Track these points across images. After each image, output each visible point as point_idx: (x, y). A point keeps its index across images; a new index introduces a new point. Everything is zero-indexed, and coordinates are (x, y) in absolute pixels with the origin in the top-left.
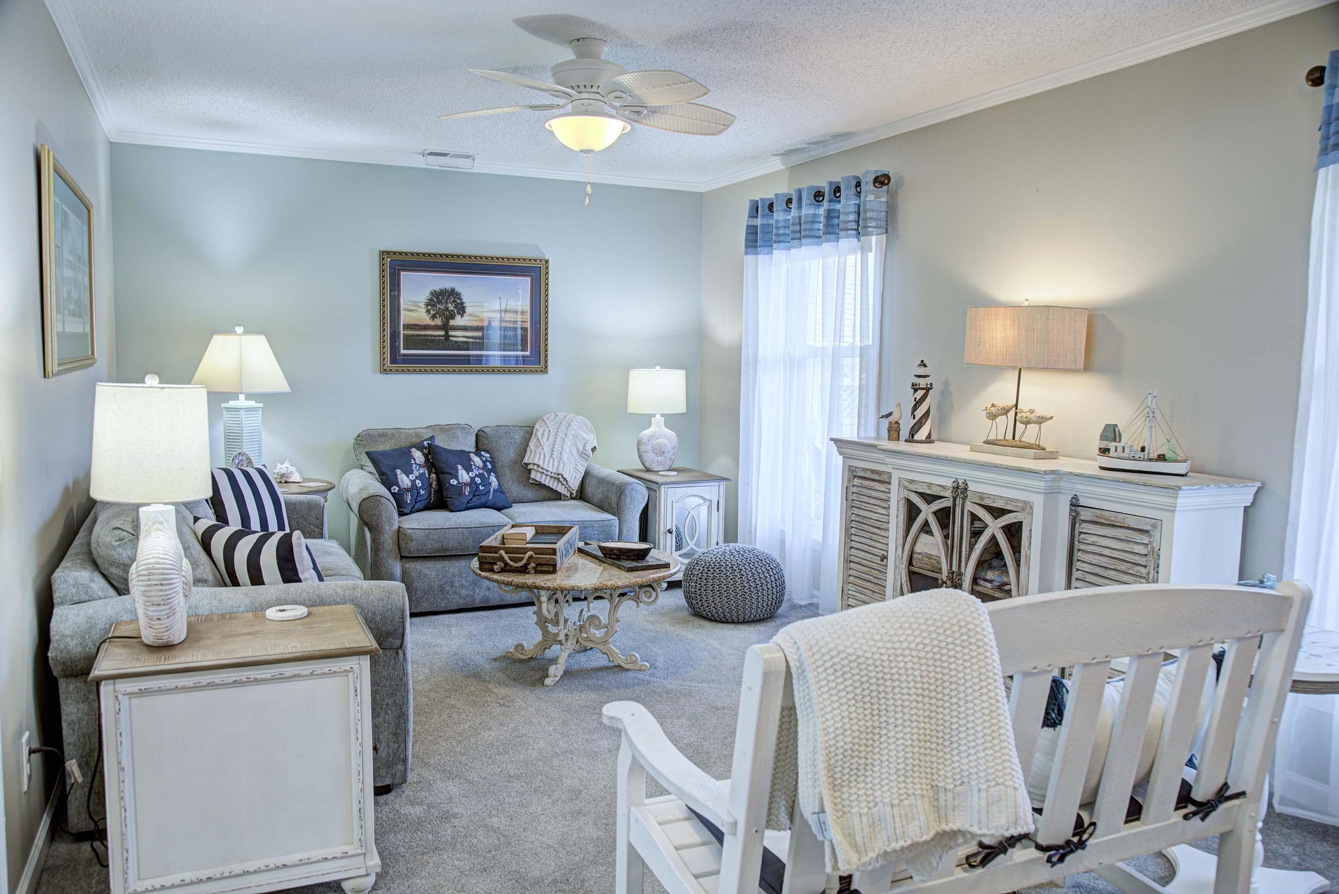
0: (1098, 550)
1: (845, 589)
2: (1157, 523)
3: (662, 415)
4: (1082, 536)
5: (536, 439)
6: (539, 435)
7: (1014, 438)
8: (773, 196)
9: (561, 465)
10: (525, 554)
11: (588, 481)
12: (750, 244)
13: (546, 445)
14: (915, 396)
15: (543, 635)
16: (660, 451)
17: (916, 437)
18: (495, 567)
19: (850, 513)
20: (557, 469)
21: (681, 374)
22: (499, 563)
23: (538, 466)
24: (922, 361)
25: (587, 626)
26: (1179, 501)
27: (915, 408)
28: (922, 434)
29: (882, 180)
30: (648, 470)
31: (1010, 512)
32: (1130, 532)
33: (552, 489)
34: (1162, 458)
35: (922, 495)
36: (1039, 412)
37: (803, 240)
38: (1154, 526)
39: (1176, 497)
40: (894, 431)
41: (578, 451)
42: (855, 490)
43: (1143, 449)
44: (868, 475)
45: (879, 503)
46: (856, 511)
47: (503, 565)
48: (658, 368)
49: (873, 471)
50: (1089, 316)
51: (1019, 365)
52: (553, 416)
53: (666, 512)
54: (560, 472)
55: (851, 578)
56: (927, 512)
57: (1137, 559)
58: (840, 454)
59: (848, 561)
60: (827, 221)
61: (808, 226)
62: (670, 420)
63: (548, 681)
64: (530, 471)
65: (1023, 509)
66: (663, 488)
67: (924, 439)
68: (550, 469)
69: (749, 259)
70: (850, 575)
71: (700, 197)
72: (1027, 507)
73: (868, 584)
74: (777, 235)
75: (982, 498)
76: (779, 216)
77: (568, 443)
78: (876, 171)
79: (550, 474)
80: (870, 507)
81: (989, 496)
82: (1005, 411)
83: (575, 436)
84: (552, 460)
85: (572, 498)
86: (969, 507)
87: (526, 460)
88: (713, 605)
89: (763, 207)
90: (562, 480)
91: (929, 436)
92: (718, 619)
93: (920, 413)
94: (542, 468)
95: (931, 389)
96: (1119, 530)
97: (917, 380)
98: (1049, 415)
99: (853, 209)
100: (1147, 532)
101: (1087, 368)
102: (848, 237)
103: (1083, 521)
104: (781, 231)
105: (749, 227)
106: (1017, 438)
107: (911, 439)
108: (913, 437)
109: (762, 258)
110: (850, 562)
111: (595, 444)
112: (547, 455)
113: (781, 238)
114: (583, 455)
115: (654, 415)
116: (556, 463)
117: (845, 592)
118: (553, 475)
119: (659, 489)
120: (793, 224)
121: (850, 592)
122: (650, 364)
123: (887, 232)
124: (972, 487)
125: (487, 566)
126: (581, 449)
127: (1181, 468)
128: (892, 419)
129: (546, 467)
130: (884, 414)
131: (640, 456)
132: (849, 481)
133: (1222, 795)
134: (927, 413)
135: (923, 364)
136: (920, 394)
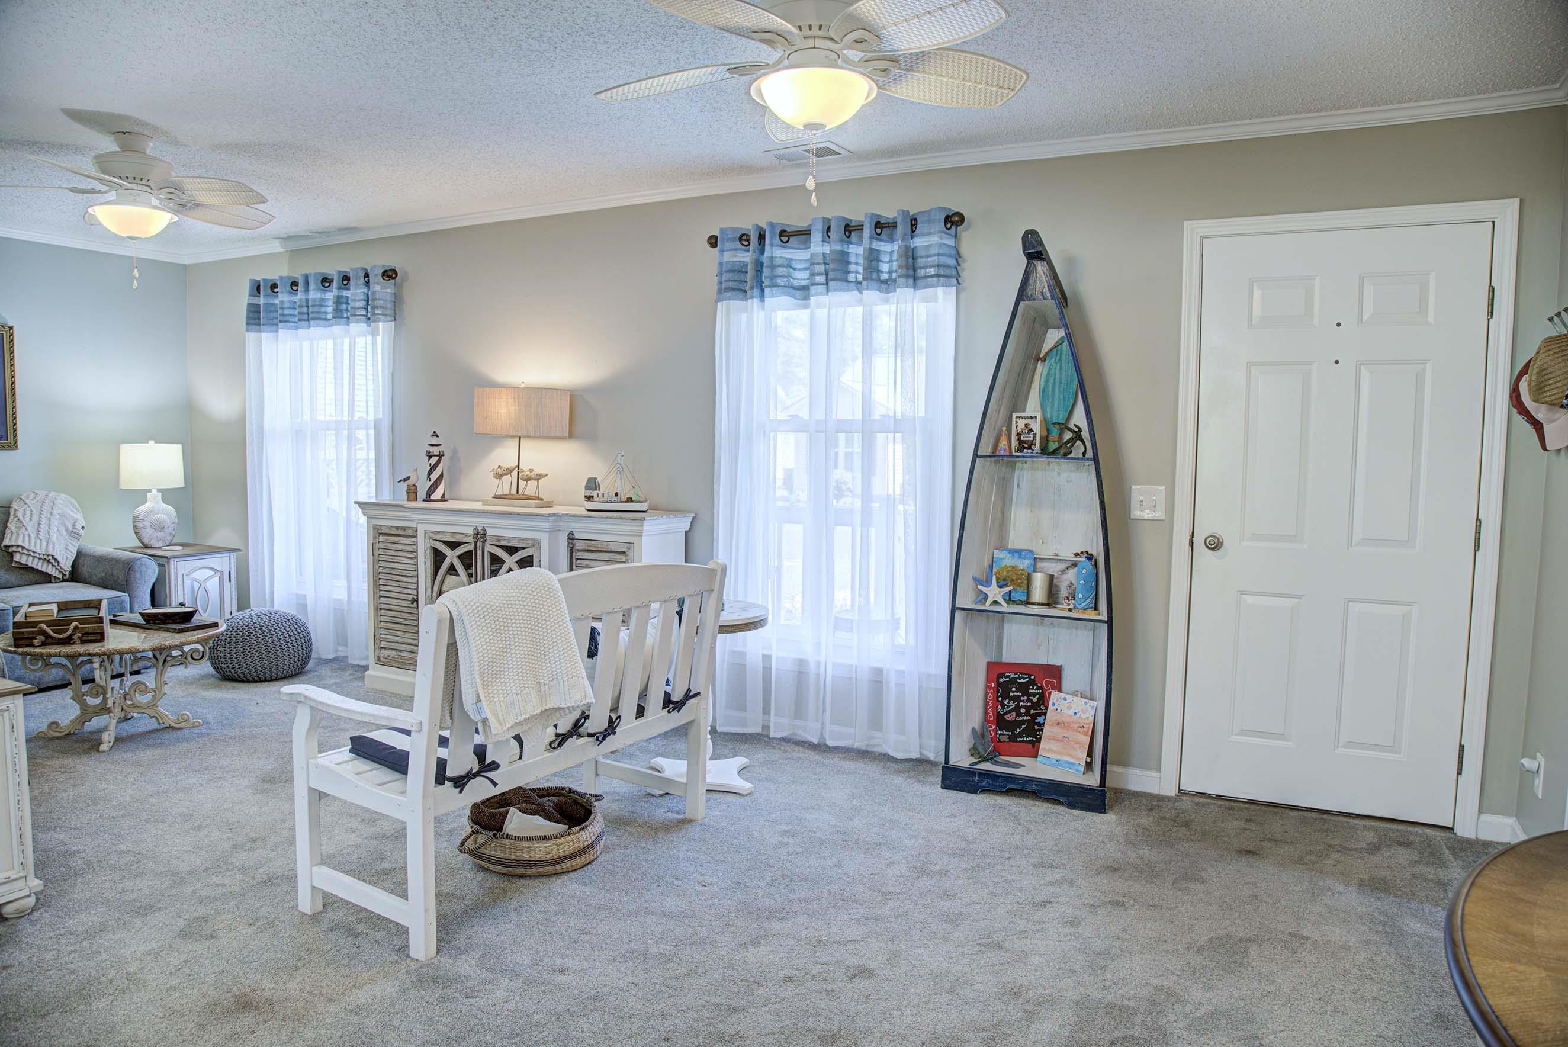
1: (376, 633)
2: (630, 545)
3: (159, 490)
4: (578, 561)
5: (16, 519)
6: (20, 515)
7: (517, 493)
8: (277, 278)
9: (51, 546)
10: (70, 625)
11: (81, 561)
12: (251, 321)
13: (31, 526)
14: (430, 461)
15: (81, 708)
16: (159, 527)
17: (433, 497)
18: (35, 641)
19: (377, 567)
20: (47, 549)
21: (180, 446)
22: (38, 637)
23: (23, 548)
24: (435, 432)
25: (132, 693)
26: (645, 528)
27: (430, 472)
28: (437, 494)
29: (389, 274)
30: (146, 547)
31: (524, 548)
33: (41, 572)
34: (630, 500)
35: (446, 543)
36: (538, 470)
37: (312, 322)
38: (629, 548)
39: (642, 526)
40: (412, 493)
41: (67, 530)
42: (381, 545)
43: (617, 494)
44: (393, 531)
45: (405, 554)
46: (383, 564)
47: (43, 638)
48: (152, 442)
49: (397, 528)
50: (571, 396)
51: (520, 435)
52: (33, 495)
53: (176, 585)
54: (50, 553)
55: (382, 623)
56: (452, 556)
58: (364, 515)
59: (377, 609)
60: (337, 306)
61: (316, 309)
62: (168, 495)
63: (103, 747)
64: (11, 554)
65: (533, 545)
66: (172, 562)
67: (439, 498)
68: (38, 551)
69: (251, 337)
70: (381, 621)
71: (182, 269)
72: (536, 544)
73: (399, 626)
74: (282, 315)
75: (499, 540)
76: (283, 297)
77: (55, 522)
78: (384, 266)
79: (37, 555)
80: (396, 559)
81: (504, 538)
82: (509, 472)
83: (63, 515)
84: (39, 541)
85: (64, 580)
86: (489, 548)
87: (6, 542)
88: (245, 666)
89: (265, 287)
90: (53, 561)
91: (443, 496)
93: (434, 476)
94: (28, 550)
95: (443, 455)
96: (604, 554)
97: (431, 449)
98: (544, 473)
99: (362, 297)
100: (624, 553)
101: (571, 436)
102: (358, 321)
103: (578, 550)
104: (286, 312)
105: (249, 305)
106: (520, 493)
107: (428, 498)
108: (430, 497)
109: (266, 337)
110: (380, 609)
111: (84, 525)
112: (33, 536)
113: (287, 318)
114: (74, 535)
115: (149, 491)
116: (44, 544)
117: (377, 637)
118: (41, 556)
119: (168, 563)
120: (301, 306)
121: (382, 636)
122: (142, 438)
123: (395, 320)
124: (489, 532)
125: (23, 642)
126: (70, 528)
127: (643, 506)
128: (409, 482)
129: (32, 548)
130: (402, 479)
131: (137, 533)
132: (375, 538)
133: (688, 696)
134: (441, 476)
135: (435, 435)
136: (434, 460)
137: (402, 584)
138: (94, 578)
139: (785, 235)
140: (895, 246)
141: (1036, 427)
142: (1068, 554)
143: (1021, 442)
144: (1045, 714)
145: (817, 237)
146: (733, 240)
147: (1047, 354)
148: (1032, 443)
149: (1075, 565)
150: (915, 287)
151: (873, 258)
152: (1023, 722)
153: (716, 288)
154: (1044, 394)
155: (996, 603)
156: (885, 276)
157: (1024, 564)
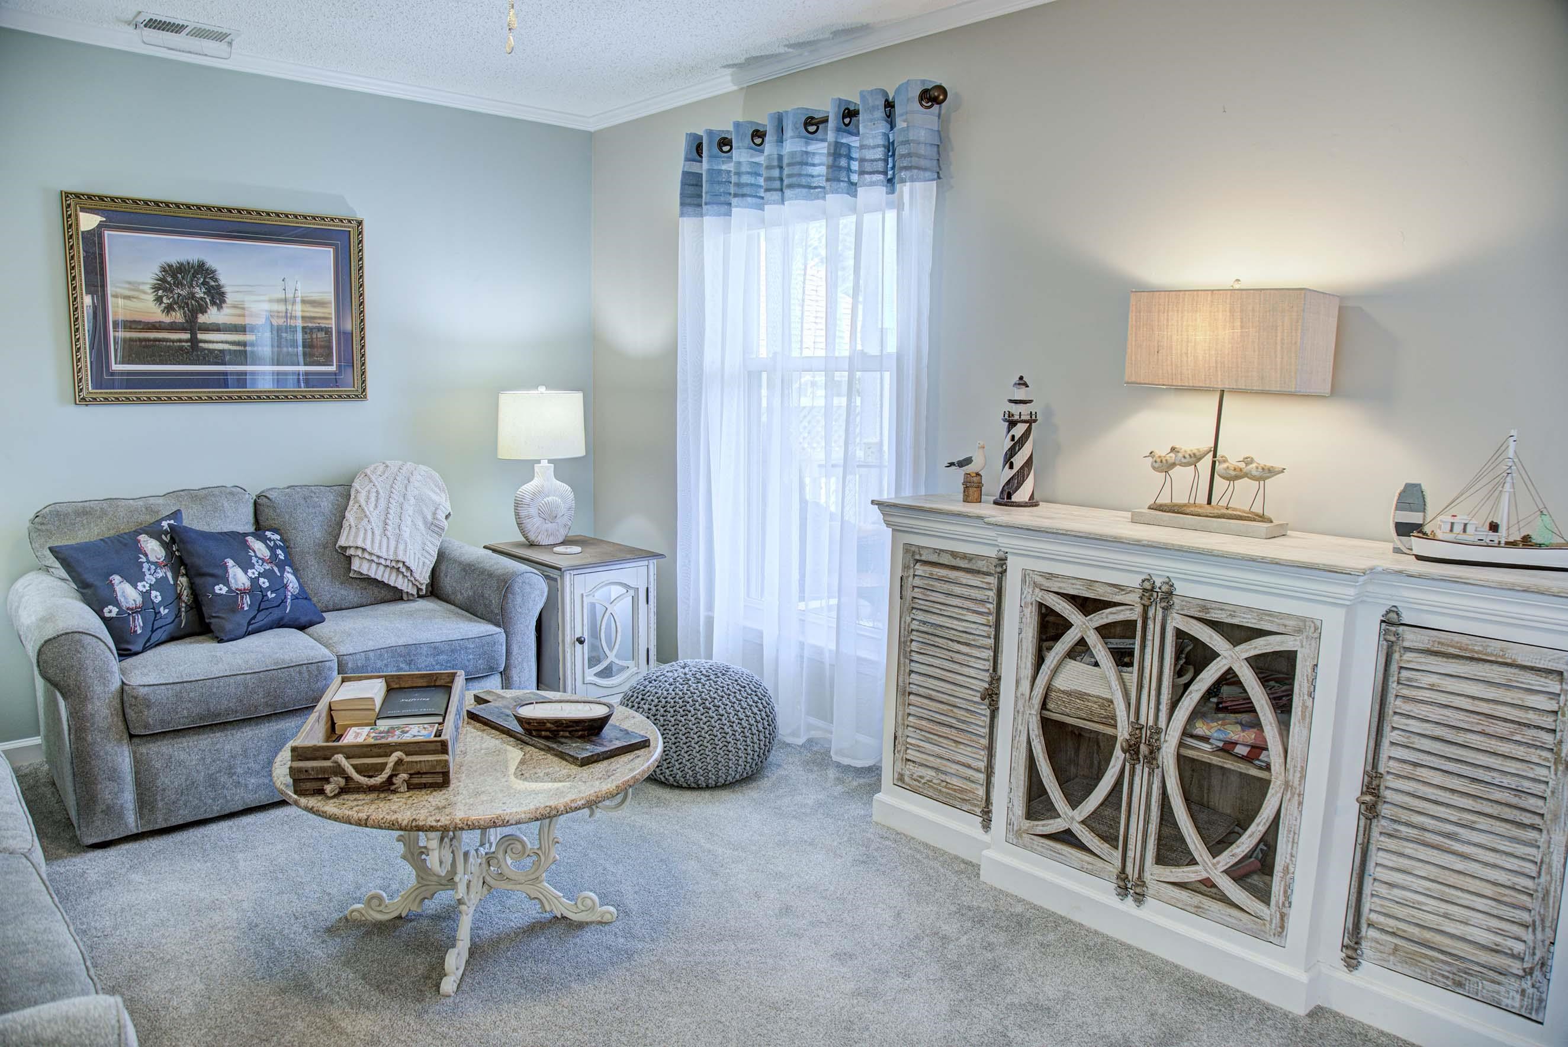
0: (1443, 699)
1: (899, 734)
3: (550, 461)
4: (1405, 674)
5: (357, 505)
6: (362, 499)
7: (1209, 502)
8: (731, 128)
9: (401, 547)
10: (388, 755)
11: (443, 567)
12: (688, 200)
13: (375, 516)
14: (1012, 433)
15: (418, 876)
16: (549, 515)
17: (1015, 498)
18: (328, 788)
19: (908, 619)
20: (395, 553)
21: (578, 397)
22: (333, 779)
23: (364, 550)
24: (1021, 378)
25: (500, 856)
27: (1012, 453)
28: (1022, 495)
29: (932, 96)
30: (532, 545)
31: (1269, 633)
32: (1516, 671)
33: (388, 585)
34: (1526, 542)
35: (1073, 599)
37: (788, 193)
40: (972, 488)
41: (425, 522)
42: (917, 582)
43: (1494, 526)
44: (946, 559)
45: (973, 605)
46: (921, 616)
47: (342, 782)
48: (542, 389)
49: (954, 554)
51: (1220, 386)
52: (381, 468)
53: (573, 612)
54: (400, 558)
55: (911, 718)
56: (1082, 626)
57: (1532, 717)
58: (888, 525)
59: (904, 692)
60: (835, 160)
61: (796, 169)
62: (563, 468)
63: (448, 985)
64: (349, 559)
65: (1300, 631)
66: (567, 577)
67: (1027, 500)
68: (384, 555)
69: (687, 225)
70: (909, 714)
71: (588, 139)
72: (1308, 627)
73: (945, 730)
74: (738, 185)
75: (1205, 609)
76: (741, 155)
77: (409, 510)
78: (923, 82)
79: (383, 562)
80: (950, 611)
81: (1222, 606)
83: (419, 499)
84: (385, 540)
85: (420, 596)
86: (1176, 621)
87: (342, 542)
89: (710, 142)
90: (404, 570)
91: (1032, 497)
92: (685, 785)
93: (1019, 460)
94: (371, 554)
95: (1035, 421)
96: (1487, 666)
97: (1016, 409)
98: (1277, 465)
99: (880, 141)
100: (1558, 673)
101: (1336, 391)
102: (872, 184)
103: (1408, 649)
104: (745, 179)
105: (686, 174)
106: (1214, 502)
107: (1006, 498)
108: (1009, 496)
109: (710, 222)
110: (910, 693)
111: (450, 510)
112: (378, 532)
113: (746, 190)
114: (434, 527)
115: (539, 462)
116: (393, 544)
117: (900, 739)
118: (388, 563)
119: (562, 576)
120: (769, 167)
121: (909, 740)
122: (530, 384)
123: (939, 178)
124: (1180, 588)
125: (309, 785)
126: (430, 518)
128: (970, 468)
129: (376, 551)
130: (955, 461)
131: (519, 525)
132: (906, 567)
134: (1029, 462)
135: (1022, 383)
136: (1019, 430)
137: (957, 657)
138: (459, 596)
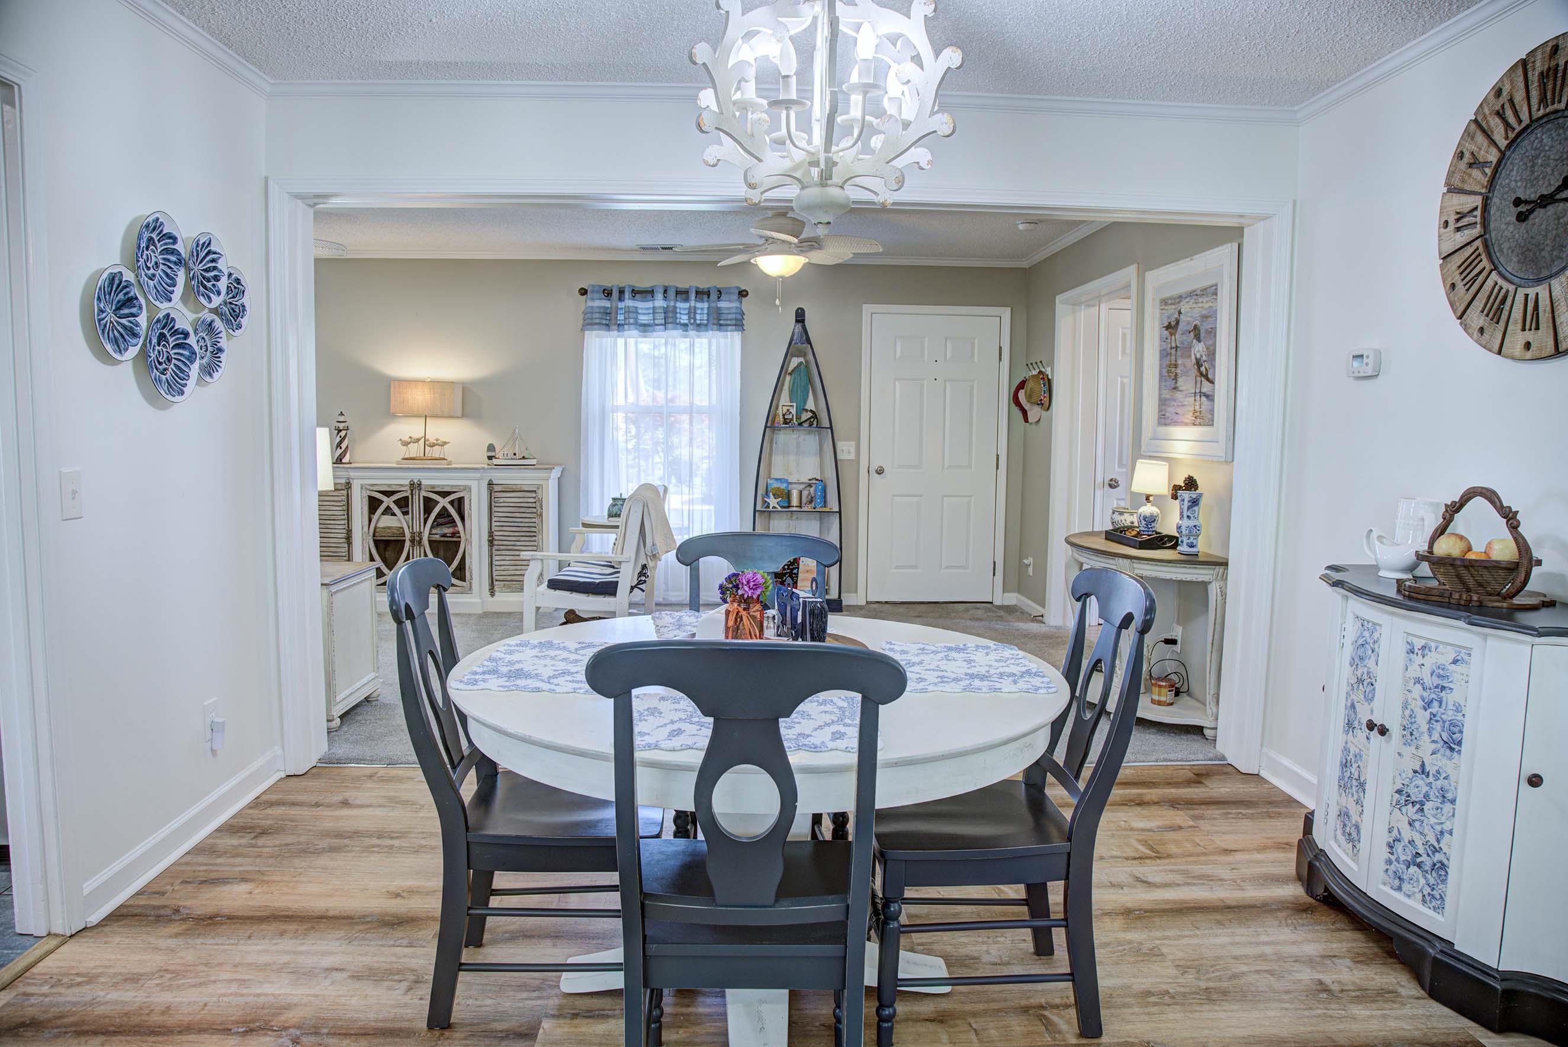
0: (507, 505)
2: (540, 486)
4: (496, 499)
7: (424, 455)
14: (340, 434)
17: (343, 461)
24: (341, 412)
28: (346, 459)
31: (454, 492)
32: (524, 493)
34: (524, 458)
35: (383, 492)
36: (443, 439)
38: (538, 488)
43: (515, 454)
45: (332, 503)
50: (462, 387)
51: (424, 415)
56: (387, 502)
57: (530, 505)
65: (465, 490)
67: (348, 462)
72: (468, 489)
75: (433, 488)
81: (439, 486)
82: (418, 440)
86: (423, 494)
95: (348, 430)
96: (519, 493)
97: (340, 425)
98: (447, 441)
100: (534, 491)
101: (464, 415)
103: (496, 491)
106: (426, 455)
107: (339, 462)
108: (341, 460)
124: (424, 482)
127: (534, 462)
134: (347, 447)
135: (342, 414)
136: (343, 434)
137: (329, 526)
139: (635, 293)
140: (706, 305)
141: (794, 411)
142: (805, 479)
143: (785, 419)
144: (798, 568)
145: (659, 296)
146: (598, 292)
147: (792, 371)
148: (792, 419)
149: (810, 486)
150: (720, 330)
151: (692, 312)
152: (786, 573)
153: (581, 322)
154: (792, 393)
155: (774, 507)
156: (698, 322)
157: (783, 486)
